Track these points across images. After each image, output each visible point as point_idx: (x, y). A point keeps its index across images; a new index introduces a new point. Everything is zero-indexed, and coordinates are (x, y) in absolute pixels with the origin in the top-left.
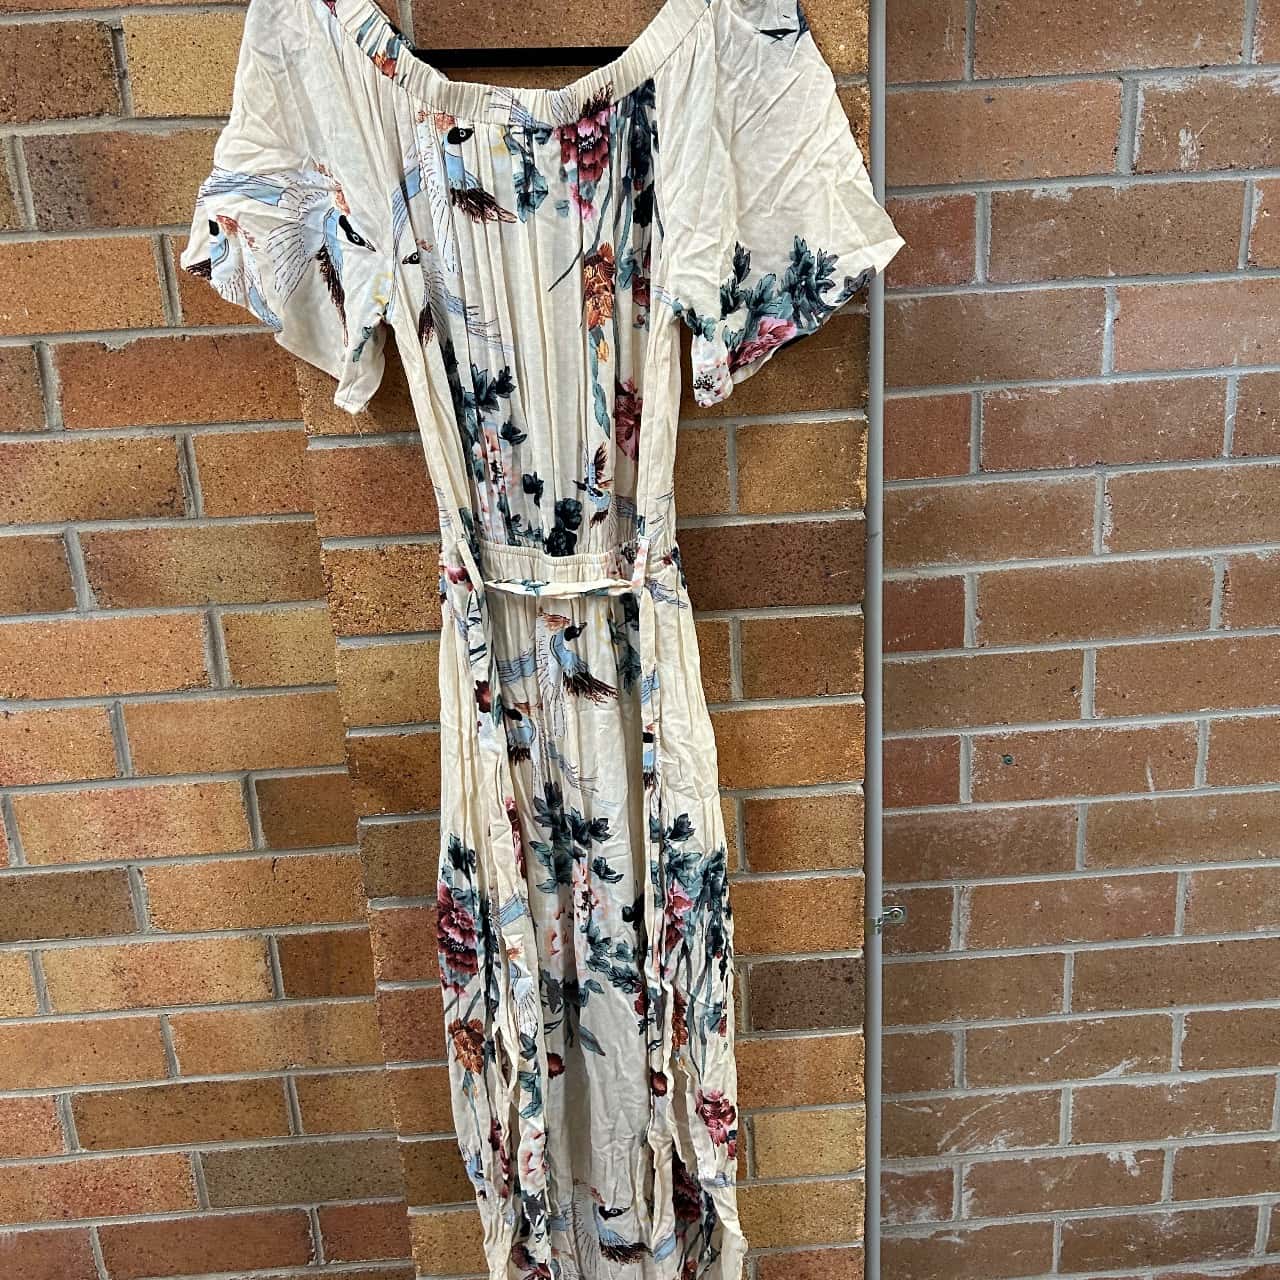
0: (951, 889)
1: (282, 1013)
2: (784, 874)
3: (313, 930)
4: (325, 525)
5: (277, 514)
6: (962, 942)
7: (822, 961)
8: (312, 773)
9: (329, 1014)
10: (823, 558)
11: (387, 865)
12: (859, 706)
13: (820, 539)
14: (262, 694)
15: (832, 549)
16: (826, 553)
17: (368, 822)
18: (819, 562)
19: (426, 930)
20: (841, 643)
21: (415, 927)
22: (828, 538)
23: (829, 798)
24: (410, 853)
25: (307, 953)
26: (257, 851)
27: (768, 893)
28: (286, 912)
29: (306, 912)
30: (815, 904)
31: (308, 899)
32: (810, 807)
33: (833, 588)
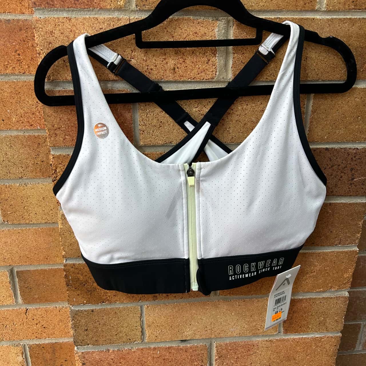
2: (301, 335)
3: (47, 341)
4: (52, 139)
5: (27, 130)
6: (361, 347)
8: (46, 268)
10: (352, 169)
11: (86, 330)
12: (356, 251)
13: (352, 158)
14: (20, 227)
15: (358, 164)
16: (354, 166)
17: (76, 308)
18: (349, 171)
19: (107, 362)
20: (353, 218)
21: (101, 360)
22: (357, 158)
23: (331, 298)
24: (100, 324)
25: (44, 353)
26: (18, 305)
27: (291, 344)
28: (33, 334)
29: (43, 333)
30: (314, 349)
31: (45, 328)
32: (321, 302)
33: (354, 187)
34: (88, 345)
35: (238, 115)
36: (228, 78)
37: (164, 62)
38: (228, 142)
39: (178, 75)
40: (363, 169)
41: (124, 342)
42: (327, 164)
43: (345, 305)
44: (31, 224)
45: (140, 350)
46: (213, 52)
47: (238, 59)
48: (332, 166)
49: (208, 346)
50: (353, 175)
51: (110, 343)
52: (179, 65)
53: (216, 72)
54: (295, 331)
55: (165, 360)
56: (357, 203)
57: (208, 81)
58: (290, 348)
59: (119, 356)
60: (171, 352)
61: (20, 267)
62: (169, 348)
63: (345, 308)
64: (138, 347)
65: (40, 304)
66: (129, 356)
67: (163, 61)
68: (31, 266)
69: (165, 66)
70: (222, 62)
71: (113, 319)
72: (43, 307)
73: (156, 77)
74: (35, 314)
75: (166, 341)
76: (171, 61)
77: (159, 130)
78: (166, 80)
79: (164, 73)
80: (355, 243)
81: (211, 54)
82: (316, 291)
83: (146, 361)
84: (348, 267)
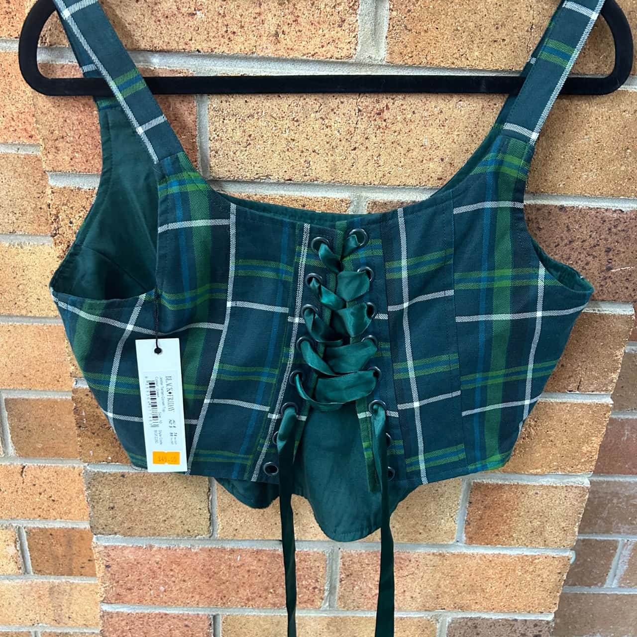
0: (617, 542)
1: (30, 585)
3: (58, 525)
5: (24, 145)
6: (615, 581)
7: (516, 620)
8: (57, 397)
9: (71, 589)
10: (608, 250)
11: (112, 508)
12: (607, 406)
13: (610, 229)
14: (11, 322)
15: (620, 241)
16: (613, 245)
17: (94, 468)
18: (603, 253)
19: (148, 566)
20: (606, 342)
21: (138, 563)
22: (619, 228)
23: (556, 487)
24: (135, 500)
25: (52, 543)
26: (8, 458)
27: (478, 563)
28: (34, 509)
29: (51, 511)
30: (520, 576)
31: (53, 501)
32: (537, 493)
33: (611, 284)
34: (116, 534)
35: (395, 132)
36: (380, 59)
37: (258, 20)
38: (376, 183)
39: (284, 46)
40: (630, 251)
41: (178, 535)
42: (562, 237)
43: (582, 502)
44: (30, 317)
45: (207, 552)
46: (351, 4)
47: (399, 21)
48: (570, 242)
49: (328, 555)
50: (610, 261)
51: (154, 534)
52: (287, 27)
53: (356, 44)
54: (486, 541)
55: (250, 573)
56: (614, 316)
57: (341, 62)
58: (476, 570)
59: (170, 558)
60: (261, 558)
61: (12, 392)
62: (258, 552)
63: (581, 507)
64: (203, 546)
65: (45, 459)
66: (186, 560)
67: (255, 18)
68: (30, 392)
69: (259, 27)
70: (368, 26)
71: (160, 493)
72: (50, 464)
73: (243, 48)
74: (37, 476)
75: (253, 540)
76: (271, 19)
77: (246, 151)
78: (261, 55)
79: (256, 41)
80: (606, 390)
81: (348, 9)
82: (528, 472)
83: (216, 571)
84: (590, 434)
